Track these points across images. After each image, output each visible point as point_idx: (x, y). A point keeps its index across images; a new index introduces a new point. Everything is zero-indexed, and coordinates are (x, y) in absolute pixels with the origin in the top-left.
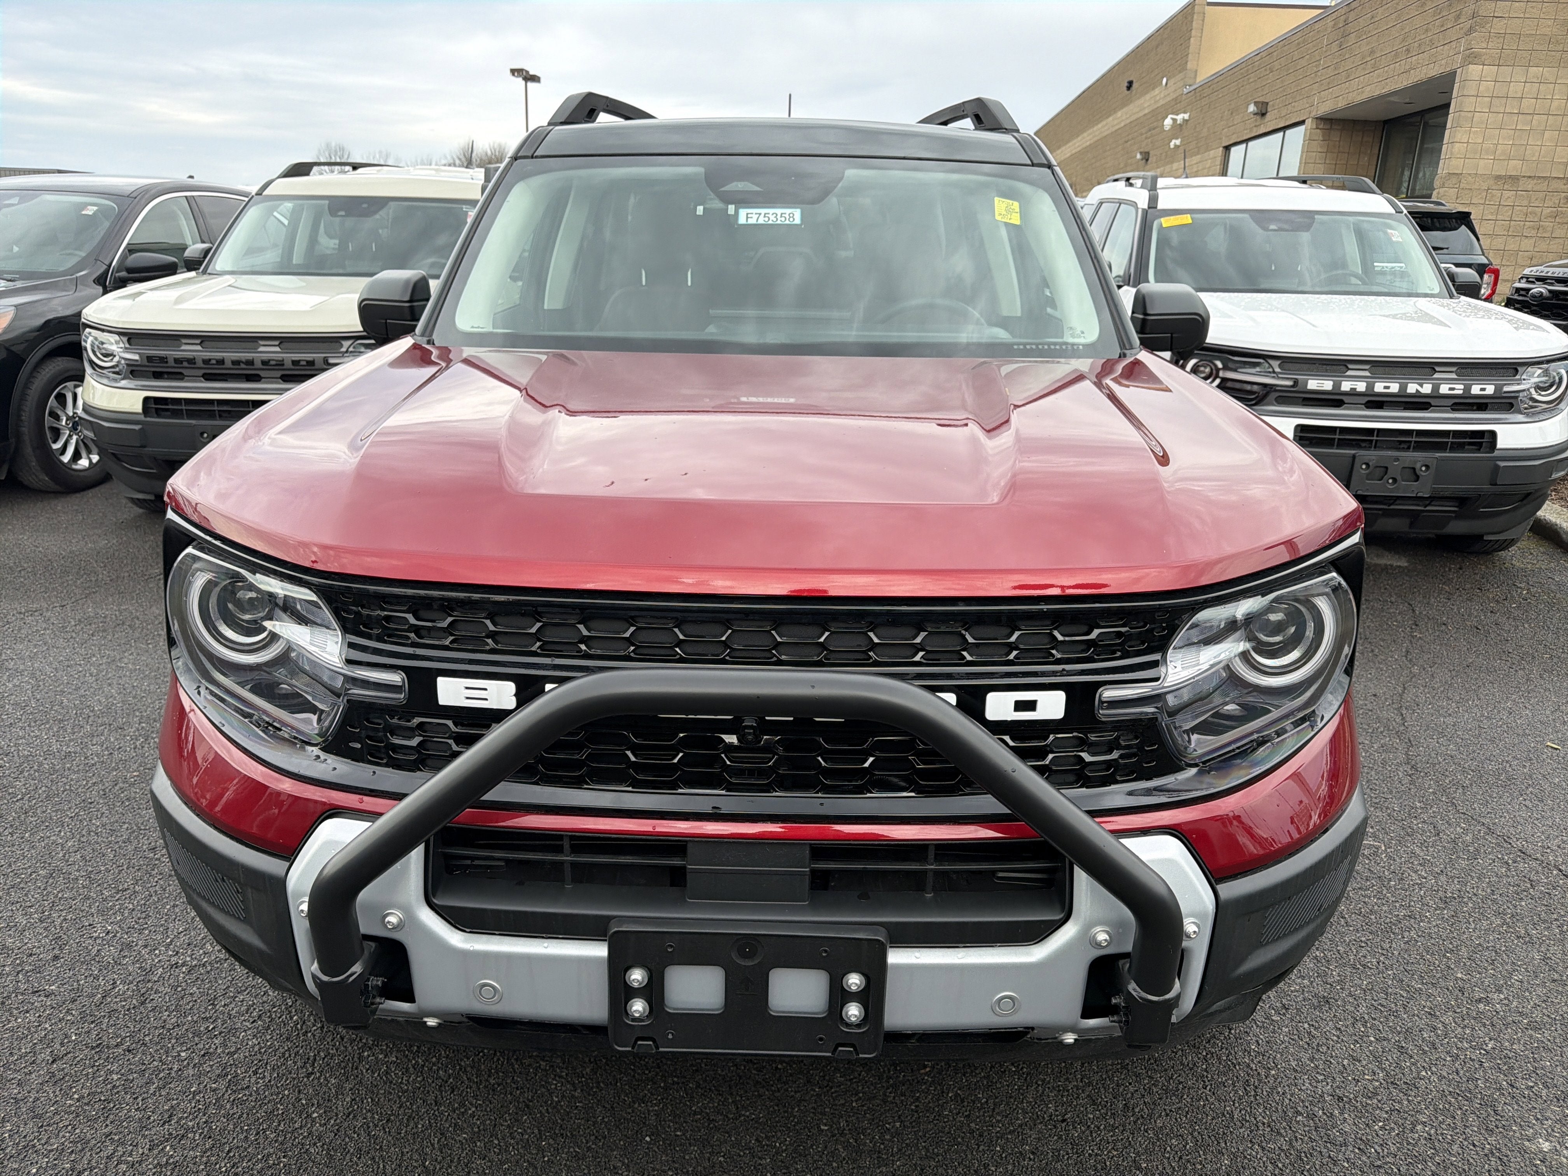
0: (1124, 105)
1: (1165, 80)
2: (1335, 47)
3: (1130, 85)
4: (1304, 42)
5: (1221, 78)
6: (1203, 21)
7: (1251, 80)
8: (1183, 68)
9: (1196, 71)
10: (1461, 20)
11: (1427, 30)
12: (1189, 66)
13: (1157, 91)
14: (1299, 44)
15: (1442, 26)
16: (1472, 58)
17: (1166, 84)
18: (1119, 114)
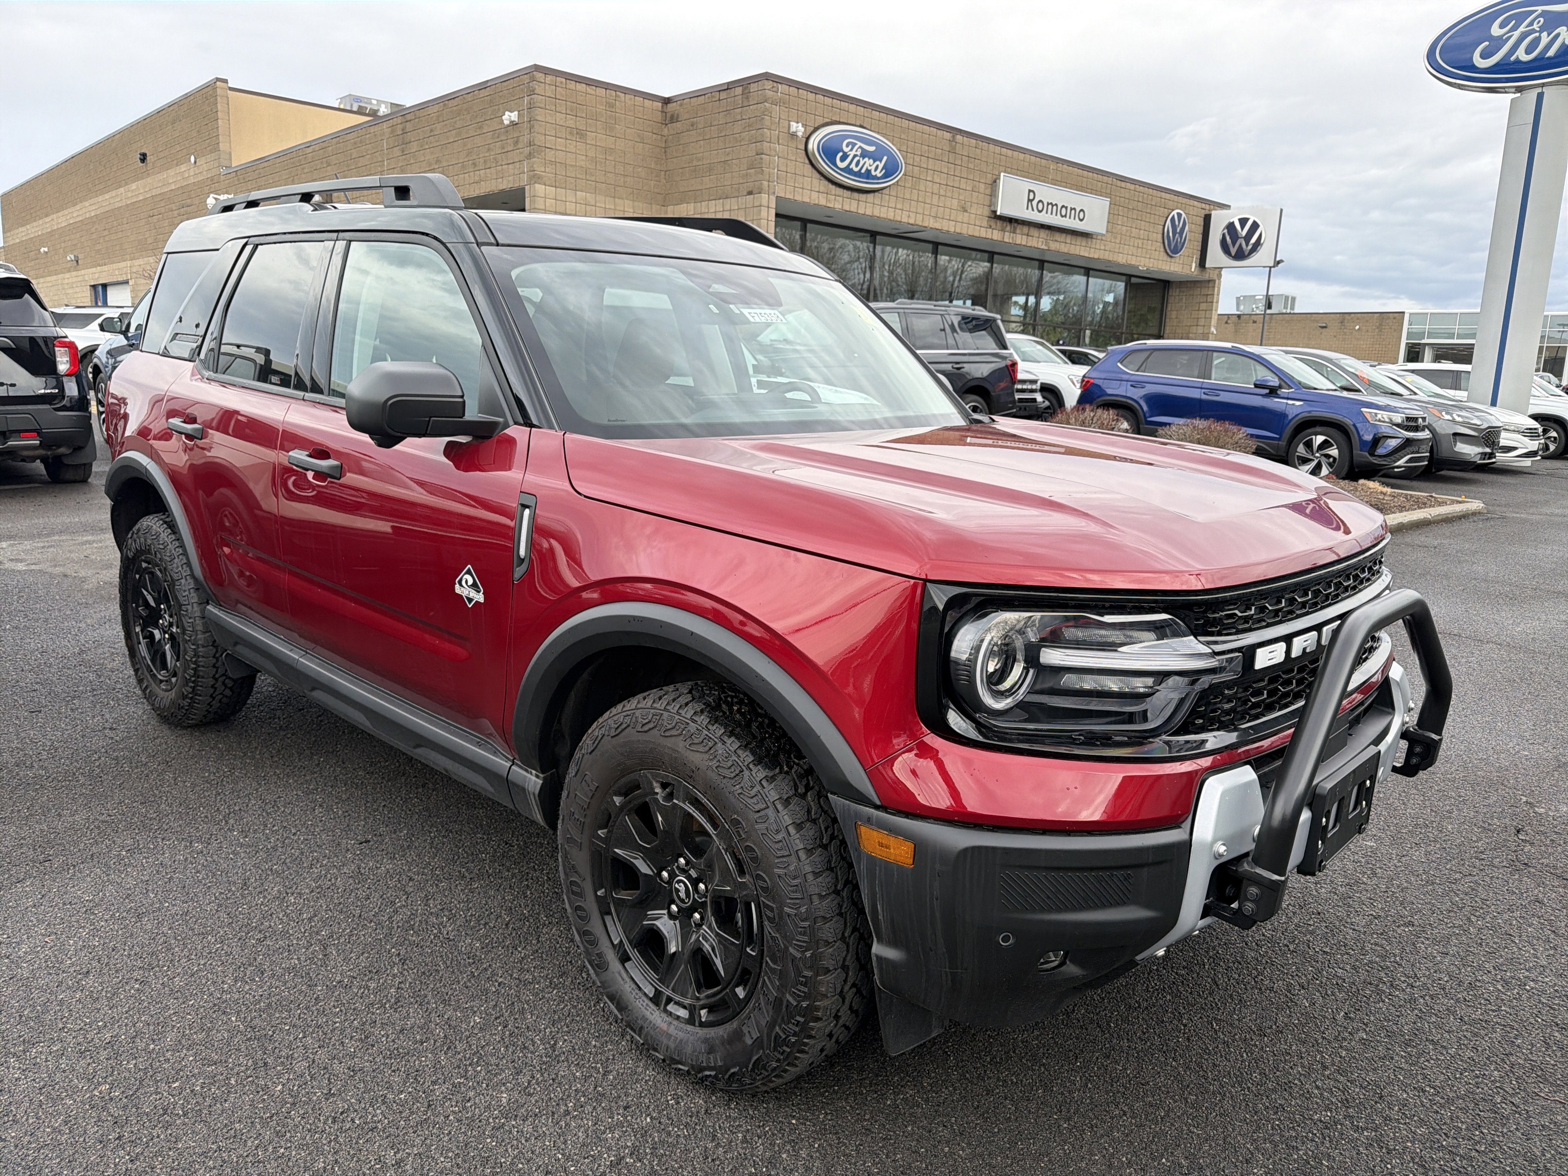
0: (137, 179)
1: (193, 159)
2: (397, 152)
3: (143, 158)
4: (361, 142)
5: (266, 164)
6: (228, 104)
7: (306, 171)
8: (215, 148)
9: (230, 154)
10: (520, 146)
11: (489, 150)
12: (222, 146)
13: (183, 168)
14: (355, 143)
15: (503, 148)
16: (535, 178)
17: (195, 162)
18: (134, 186)
